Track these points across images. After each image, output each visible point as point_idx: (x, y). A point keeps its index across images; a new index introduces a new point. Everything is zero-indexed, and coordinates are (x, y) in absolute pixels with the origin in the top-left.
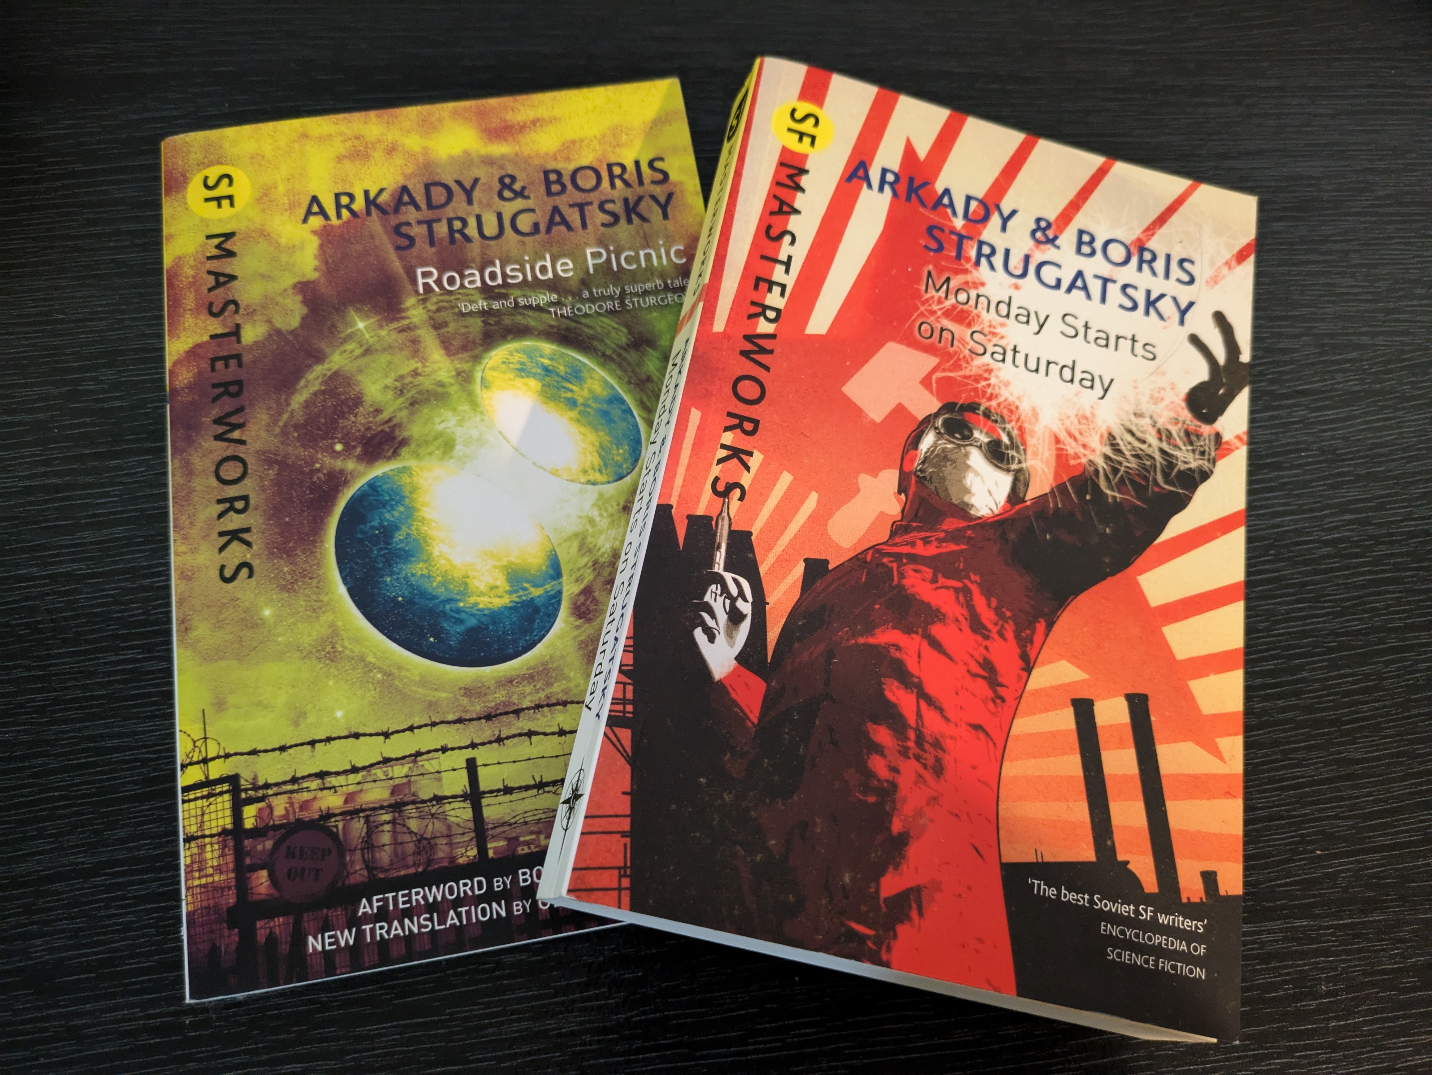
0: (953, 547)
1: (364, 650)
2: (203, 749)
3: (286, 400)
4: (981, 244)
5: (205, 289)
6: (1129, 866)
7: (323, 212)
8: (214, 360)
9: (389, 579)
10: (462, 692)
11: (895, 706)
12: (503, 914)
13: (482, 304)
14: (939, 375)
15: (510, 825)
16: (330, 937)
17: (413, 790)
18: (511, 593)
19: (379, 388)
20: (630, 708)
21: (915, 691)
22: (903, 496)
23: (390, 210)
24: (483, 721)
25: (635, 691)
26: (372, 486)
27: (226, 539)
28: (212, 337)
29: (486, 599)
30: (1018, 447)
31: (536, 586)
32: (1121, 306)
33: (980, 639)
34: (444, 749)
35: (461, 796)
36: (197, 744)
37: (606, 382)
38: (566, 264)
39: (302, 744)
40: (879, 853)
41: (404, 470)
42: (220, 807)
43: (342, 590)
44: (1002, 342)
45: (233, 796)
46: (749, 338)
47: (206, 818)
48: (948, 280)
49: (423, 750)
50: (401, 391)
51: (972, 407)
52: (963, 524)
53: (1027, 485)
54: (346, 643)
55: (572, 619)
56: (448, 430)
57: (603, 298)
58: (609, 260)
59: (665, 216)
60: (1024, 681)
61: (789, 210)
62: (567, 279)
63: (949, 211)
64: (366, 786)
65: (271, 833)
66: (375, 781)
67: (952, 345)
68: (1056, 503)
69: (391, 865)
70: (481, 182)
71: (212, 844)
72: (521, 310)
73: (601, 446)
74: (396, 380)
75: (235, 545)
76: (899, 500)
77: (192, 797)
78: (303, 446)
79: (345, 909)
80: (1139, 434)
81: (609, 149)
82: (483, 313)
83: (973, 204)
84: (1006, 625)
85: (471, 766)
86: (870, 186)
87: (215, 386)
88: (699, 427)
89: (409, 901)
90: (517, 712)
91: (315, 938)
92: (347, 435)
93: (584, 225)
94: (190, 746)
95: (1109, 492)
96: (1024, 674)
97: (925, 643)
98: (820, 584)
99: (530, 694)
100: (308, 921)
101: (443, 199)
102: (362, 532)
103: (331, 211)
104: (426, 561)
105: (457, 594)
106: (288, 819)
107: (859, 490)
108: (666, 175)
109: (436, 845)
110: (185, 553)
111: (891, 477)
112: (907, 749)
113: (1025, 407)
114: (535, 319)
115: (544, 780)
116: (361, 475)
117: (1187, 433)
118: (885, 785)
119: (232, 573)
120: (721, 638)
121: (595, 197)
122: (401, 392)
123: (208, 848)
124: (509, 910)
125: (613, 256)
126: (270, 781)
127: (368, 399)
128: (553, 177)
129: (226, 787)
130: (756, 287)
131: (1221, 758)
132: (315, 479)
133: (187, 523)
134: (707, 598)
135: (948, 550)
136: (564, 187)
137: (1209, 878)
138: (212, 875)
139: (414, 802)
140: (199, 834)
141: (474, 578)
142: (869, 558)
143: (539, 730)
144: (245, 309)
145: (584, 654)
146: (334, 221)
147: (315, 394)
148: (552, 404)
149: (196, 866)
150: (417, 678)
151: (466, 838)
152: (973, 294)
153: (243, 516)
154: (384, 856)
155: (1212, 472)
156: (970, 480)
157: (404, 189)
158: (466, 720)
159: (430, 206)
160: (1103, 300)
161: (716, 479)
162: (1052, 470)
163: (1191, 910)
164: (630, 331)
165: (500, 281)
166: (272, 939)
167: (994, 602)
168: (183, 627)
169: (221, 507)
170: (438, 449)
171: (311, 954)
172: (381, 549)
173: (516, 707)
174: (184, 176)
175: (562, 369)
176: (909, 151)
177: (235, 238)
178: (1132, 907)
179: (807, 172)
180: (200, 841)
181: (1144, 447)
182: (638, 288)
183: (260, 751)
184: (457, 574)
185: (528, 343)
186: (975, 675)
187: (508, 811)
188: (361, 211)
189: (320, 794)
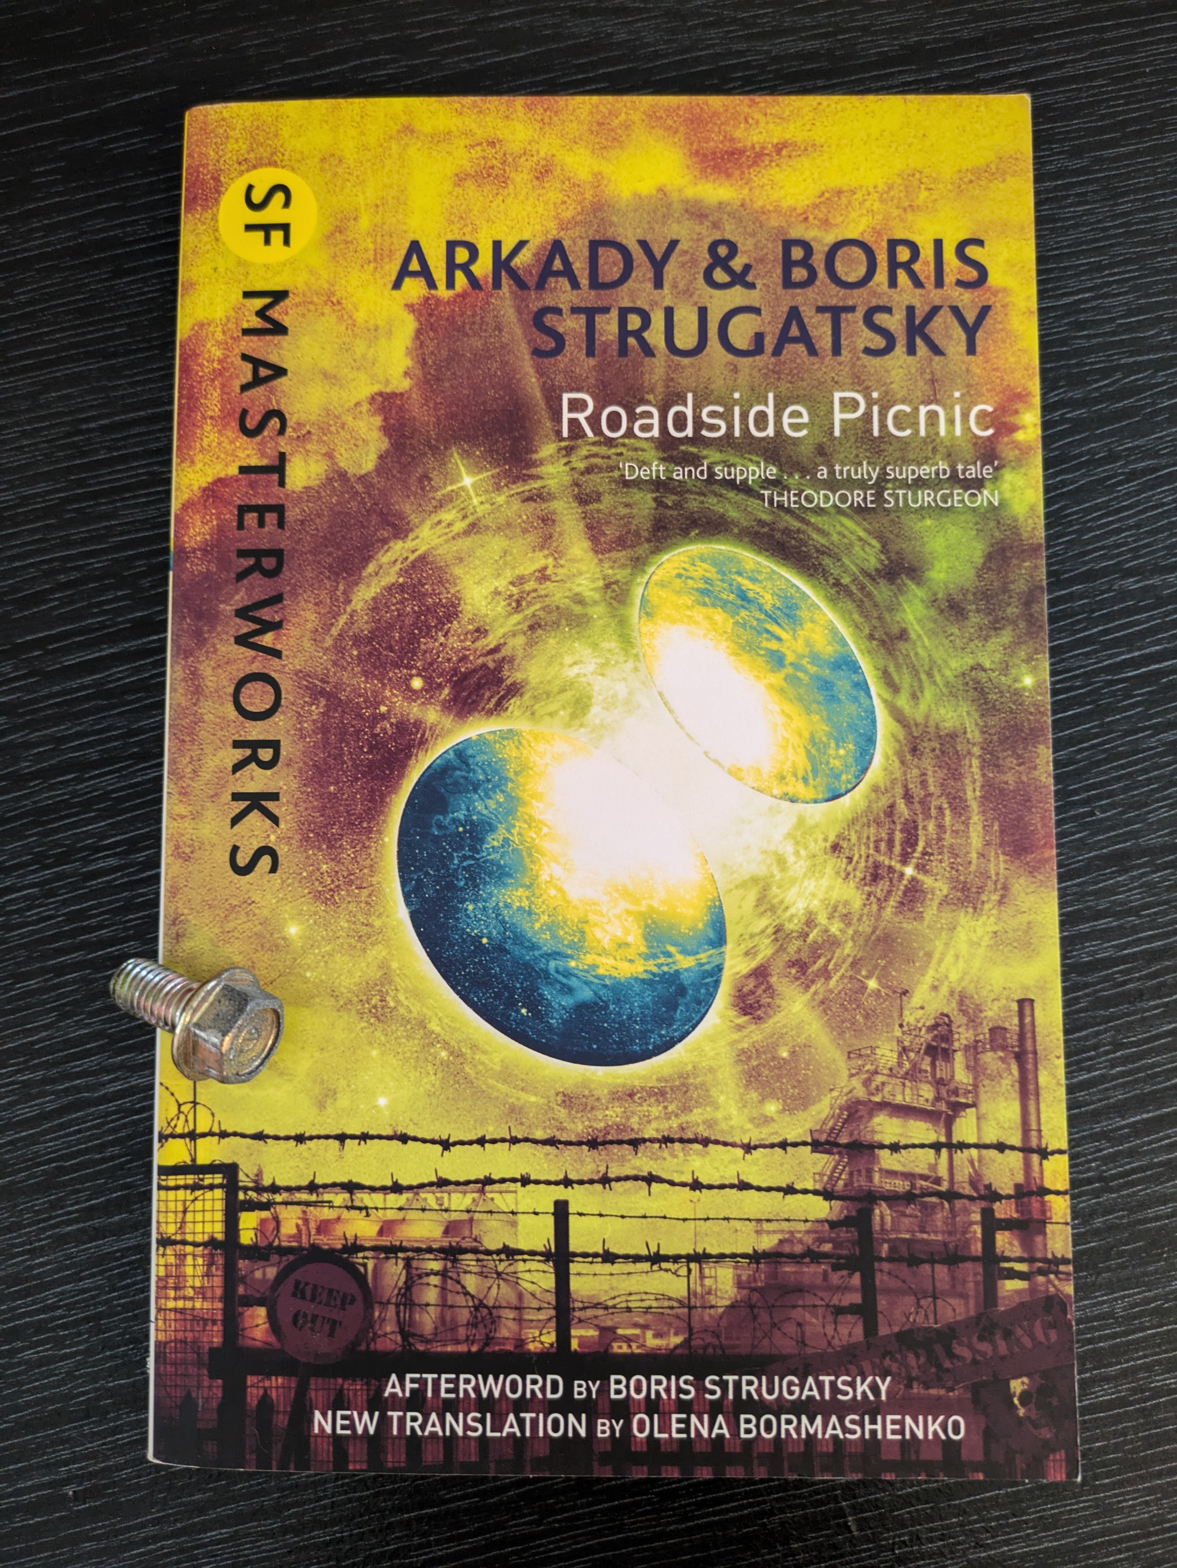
1: (425, 1010)
2: (191, 1117)
3: (344, 593)
5: (236, 384)
7: (425, 273)
8: (243, 510)
9: (471, 907)
10: (560, 1098)
12: (583, 1432)
13: (657, 469)
15: (606, 1308)
16: (343, 1418)
17: (475, 1232)
18: (647, 957)
19: (485, 592)
23: (532, 282)
24: (585, 1148)
26: (461, 753)
27: (243, 805)
28: (243, 470)
29: (611, 961)
31: (685, 952)
34: (525, 1181)
35: (541, 1254)
36: (183, 1108)
37: (834, 631)
38: (799, 415)
39: (327, 1137)
41: (511, 734)
42: (208, 1205)
43: (401, 913)
45: (227, 1194)
47: (189, 1217)
49: (495, 1177)
50: (518, 602)
54: (402, 997)
55: (732, 1013)
56: (582, 679)
57: (850, 483)
58: (867, 417)
59: (971, 349)
62: (796, 441)
64: (411, 1215)
65: (275, 1258)
66: (423, 1210)
69: (436, 1334)
70: (680, 247)
71: (194, 1256)
72: (716, 488)
73: (813, 740)
74: (512, 583)
75: (255, 818)
77: (171, 1183)
78: (365, 673)
79: (368, 1384)
81: (896, 212)
82: (658, 485)
85: (561, 1211)
87: (242, 553)
89: (456, 1390)
90: (635, 1143)
91: (324, 1415)
92: (431, 664)
93: (837, 350)
94: (174, 1111)
99: (656, 1118)
100: (317, 1390)
101: (615, 273)
102: (440, 827)
103: (439, 273)
104: (528, 887)
105: (569, 946)
106: (300, 1242)
108: (983, 273)
109: (499, 1317)
110: (183, 817)
114: (737, 506)
115: (662, 1252)
116: (446, 733)
119: (247, 860)
121: (860, 299)
122: (518, 605)
123: (189, 1260)
124: (591, 1428)
125: (876, 409)
126: (280, 1183)
127: (467, 609)
128: (797, 253)
129: (218, 1179)
132: (378, 730)
133: (188, 770)
136: (813, 275)
138: (191, 1299)
139: (475, 1251)
140: (178, 1237)
141: (596, 925)
143: (665, 1176)
144: (294, 430)
145: (743, 1072)
146: (442, 292)
147: (389, 588)
148: (746, 657)
149: (171, 1281)
150: (498, 1068)
151: (542, 1316)
153: (269, 772)
154: (427, 1320)
157: (557, 247)
158: (560, 1142)
159: (595, 284)
164: (885, 550)
165: (689, 432)
166: (265, 1401)
168: (174, 930)
169: (240, 754)
170: (564, 708)
171: (316, 1436)
172: (465, 858)
173: (633, 1136)
174: (216, 179)
175: (768, 600)
177: (287, 302)
180: (178, 1247)
182: (908, 473)
183: (268, 1137)
184: (572, 916)
185: (721, 547)
187: (606, 1287)
188: (486, 277)
189: (345, 1214)
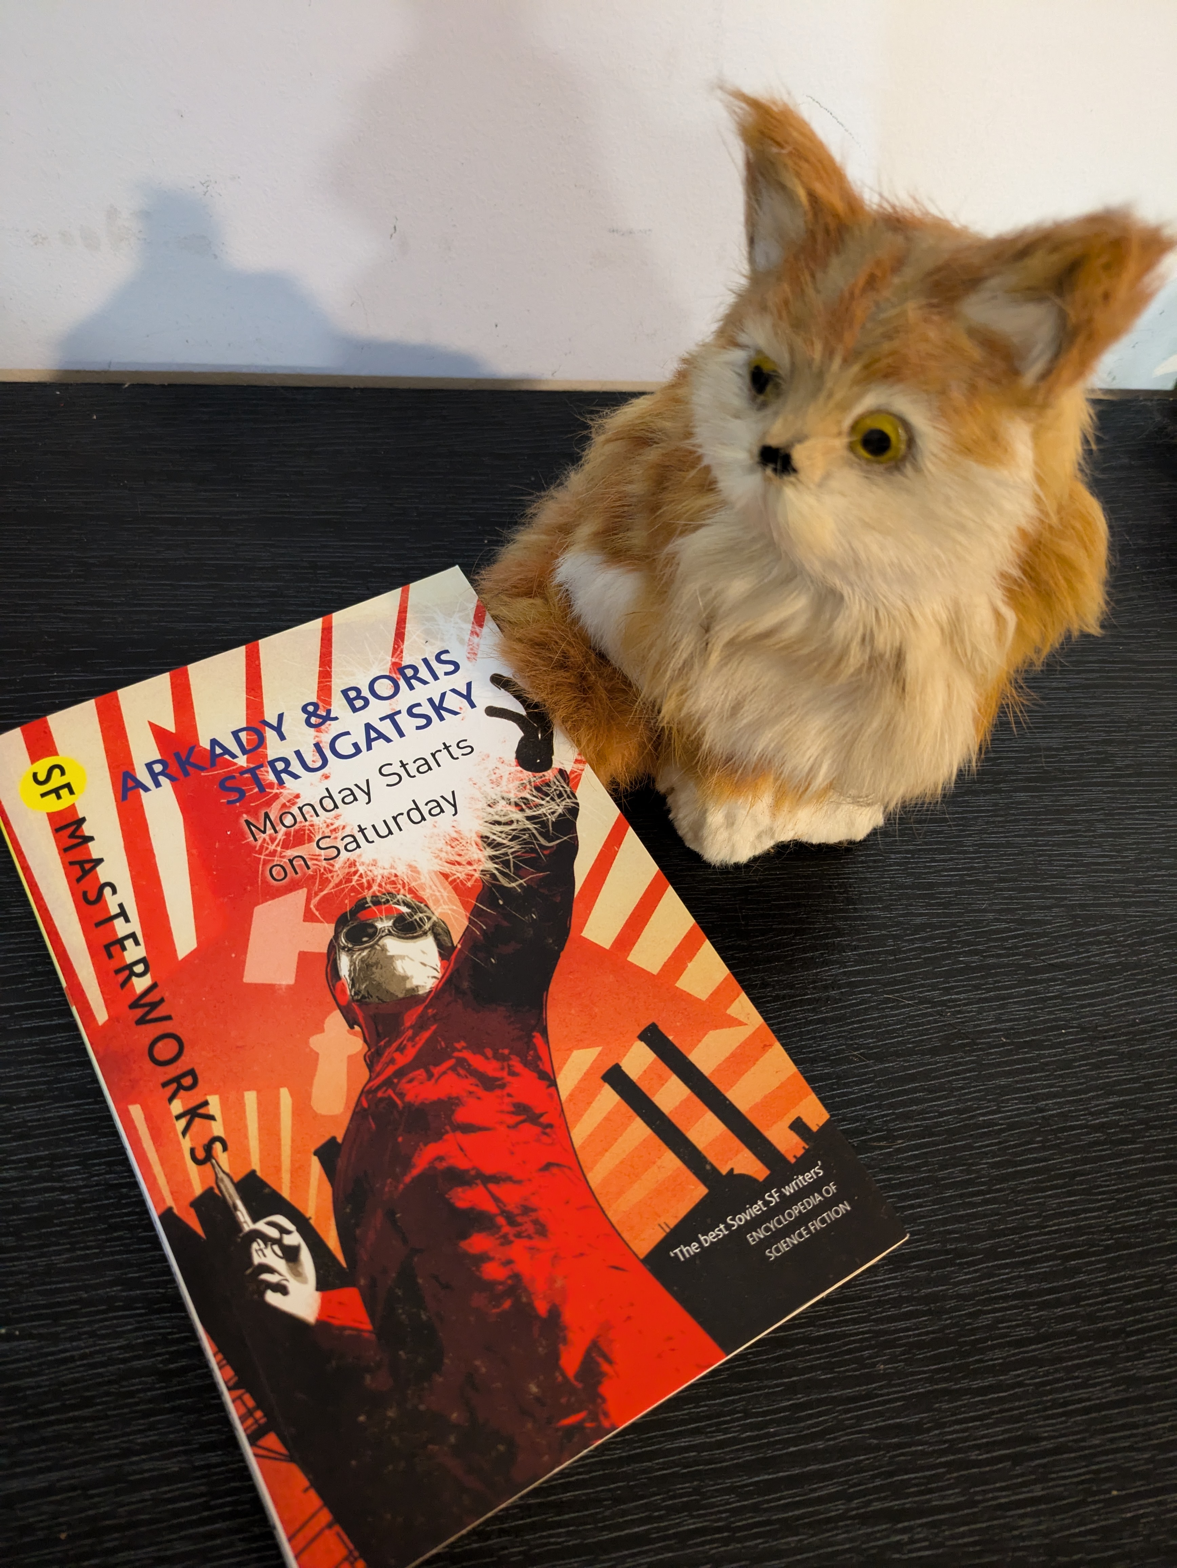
0: (426, 1035)
4: (272, 764)
6: (736, 1172)
11: (472, 1209)
14: (315, 901)
20: (259, 1414)
21: (479, 1181)
22: (357, 1028)
25: (253, 1396)
30: (419, 908)
32: (418, 728)
33: (498, 1092)
40: (544, 1342)
44: (347, 832)
46: (134, 1005)
48: (267, 816)
51: (361, 905)
52: (421, 1008)
53: (448, 933)
60: (556, 1095)
61: (91, 865)
63: (227, 757)
67: (308, 868)
68: (481, 929)
76: (355, 1034)
80: (503, 819)
83: (243, 736)
84: (511, 1063)
86: (147, 789)
88: (146, 1119)
95: (513, 885)
96: (553, 1088)
97: (459, 1134)
98: (341, 1163)
107: (317, 1054)
111: (336, 1021)
112: (505, 1236)
113: (402, 871)
117: (538, 789)
118: (510, 1282)
120: (292, 1284)
130: (110, 956)
131: (741, 1023)
134: (257, 1259)
135: (423, 1041)
137: (798, 1126)
142: (366, 1105)
152: (295, 810)
155: (577, 804)
156: (401, 967)
160: (401, 734)
161: (192, 1151)
162: (459, 904)
163: (803, 1164)
167: (489, 1052)
176: (159, 733)
178: (760, 1203)
179: (83, 820)
181: (514, 826)
186: (515, 1126)
